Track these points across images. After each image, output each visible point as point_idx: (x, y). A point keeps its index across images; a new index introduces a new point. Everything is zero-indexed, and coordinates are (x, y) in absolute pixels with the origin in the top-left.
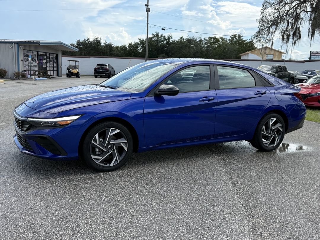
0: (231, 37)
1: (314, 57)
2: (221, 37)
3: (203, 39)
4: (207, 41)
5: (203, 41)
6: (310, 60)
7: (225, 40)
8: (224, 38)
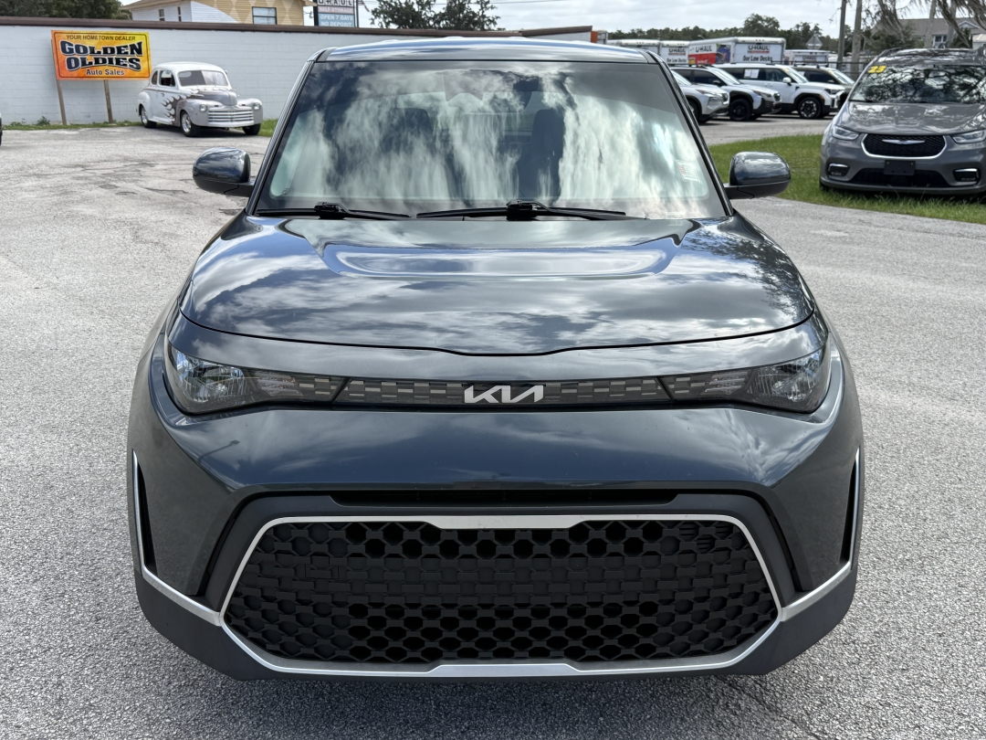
1: (326, 20)
6: (317, 30)
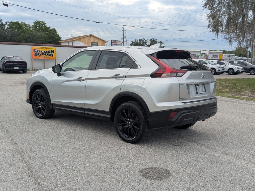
0: (34, 23)
2: (24, 23)
3: (5, 23)
4: (9, 25)
5: (4, 25)
7: (28, 26)
8: (27, 24)
